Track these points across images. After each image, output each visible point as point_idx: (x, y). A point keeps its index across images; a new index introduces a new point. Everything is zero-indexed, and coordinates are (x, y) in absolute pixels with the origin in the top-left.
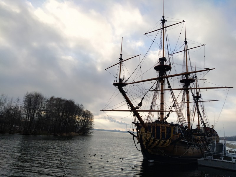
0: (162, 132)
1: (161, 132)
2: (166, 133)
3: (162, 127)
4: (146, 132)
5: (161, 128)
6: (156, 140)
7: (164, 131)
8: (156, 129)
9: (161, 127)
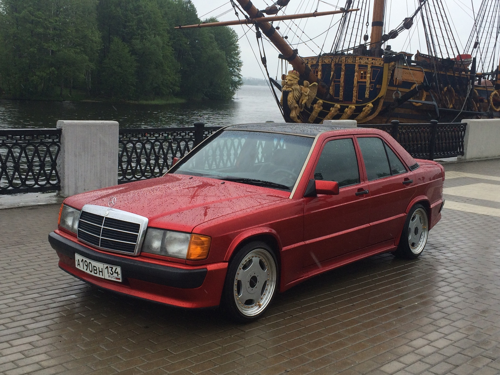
0: (358, 82)
1: (355, 82)
2: (371, 83)
3: (360, 66)
4: (300, 83)
5: (356, 68)
6: (333, 106)
7: (365, 78)
8: (343, 73)
9: (357, 65)
